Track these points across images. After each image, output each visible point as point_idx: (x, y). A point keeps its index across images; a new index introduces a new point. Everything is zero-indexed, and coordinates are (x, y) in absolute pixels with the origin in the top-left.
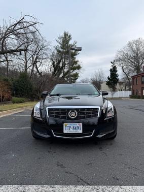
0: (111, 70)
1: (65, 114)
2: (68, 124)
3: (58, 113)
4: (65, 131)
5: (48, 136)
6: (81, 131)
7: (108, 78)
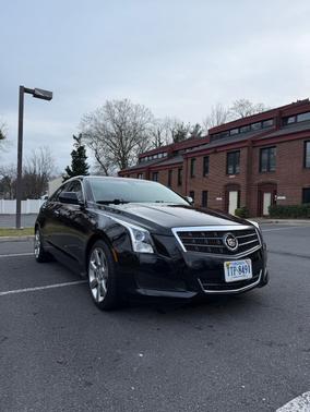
0: (74, 153)
1: (214, 242)
2: (231, 264)
3: (203, 242)
4: (229, 278)
5: (191, 294)
6: (249, 275)
7: (68, 170)
